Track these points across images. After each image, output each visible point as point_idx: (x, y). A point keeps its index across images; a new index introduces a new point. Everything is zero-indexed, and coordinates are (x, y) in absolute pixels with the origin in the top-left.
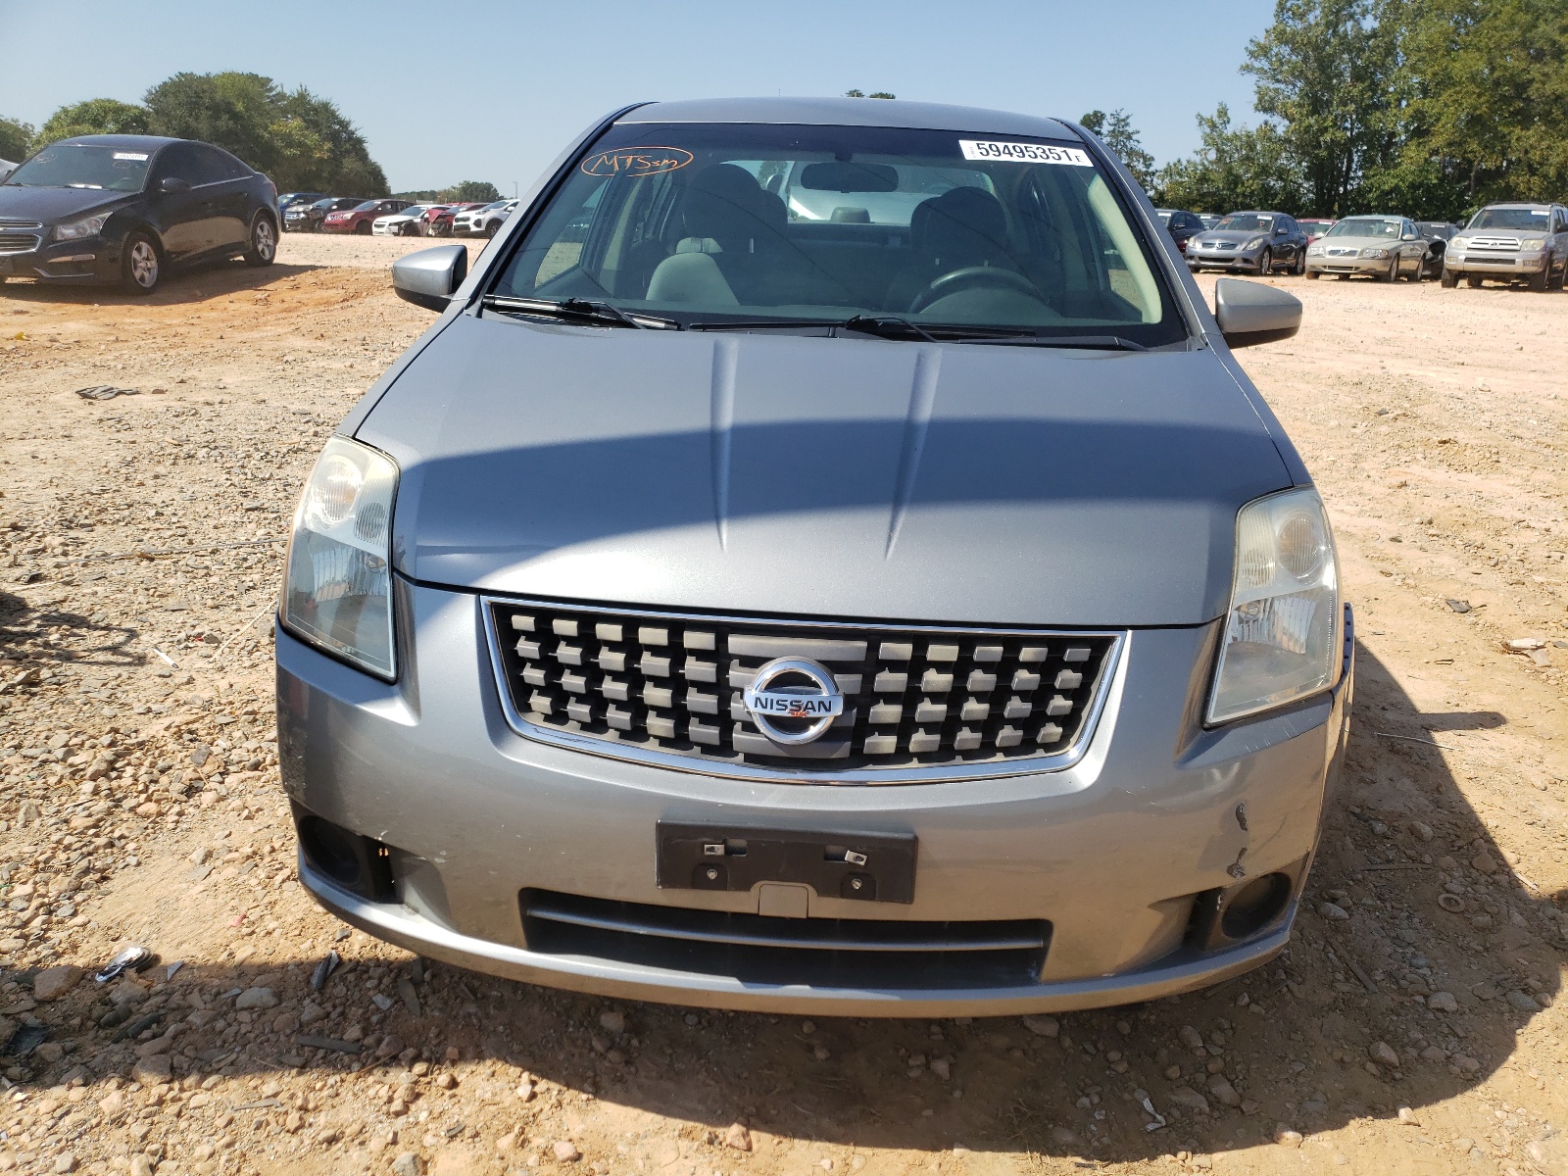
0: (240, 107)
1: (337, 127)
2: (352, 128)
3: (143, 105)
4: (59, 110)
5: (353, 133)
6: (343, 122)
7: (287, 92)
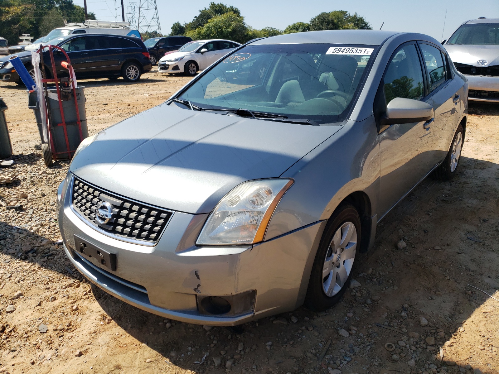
0: (335, 21)
1: (364, 25)
2: (368, 25)
3: (309, 23)
4: (288, 26)
5: (368, 26)
6: (366, 23)
7: (351, 15)
